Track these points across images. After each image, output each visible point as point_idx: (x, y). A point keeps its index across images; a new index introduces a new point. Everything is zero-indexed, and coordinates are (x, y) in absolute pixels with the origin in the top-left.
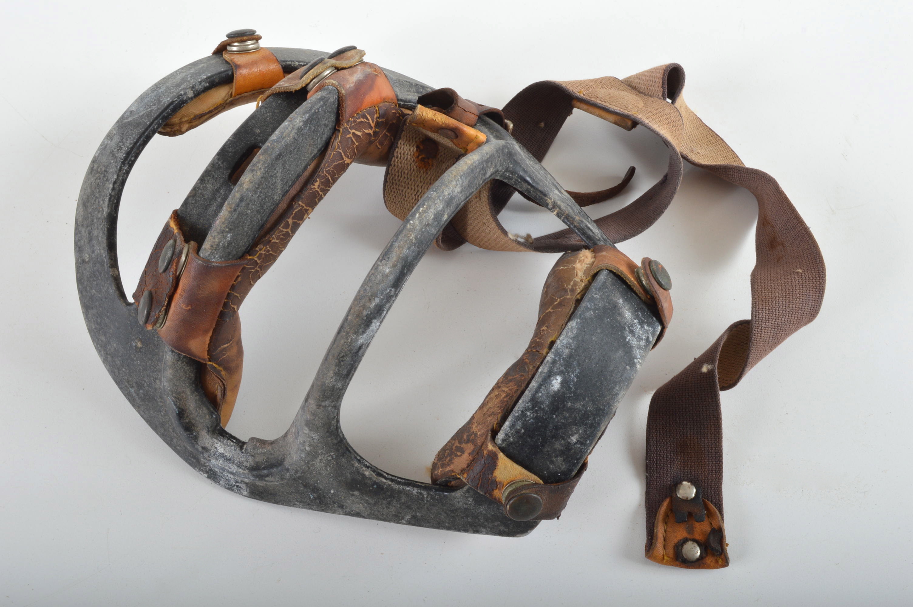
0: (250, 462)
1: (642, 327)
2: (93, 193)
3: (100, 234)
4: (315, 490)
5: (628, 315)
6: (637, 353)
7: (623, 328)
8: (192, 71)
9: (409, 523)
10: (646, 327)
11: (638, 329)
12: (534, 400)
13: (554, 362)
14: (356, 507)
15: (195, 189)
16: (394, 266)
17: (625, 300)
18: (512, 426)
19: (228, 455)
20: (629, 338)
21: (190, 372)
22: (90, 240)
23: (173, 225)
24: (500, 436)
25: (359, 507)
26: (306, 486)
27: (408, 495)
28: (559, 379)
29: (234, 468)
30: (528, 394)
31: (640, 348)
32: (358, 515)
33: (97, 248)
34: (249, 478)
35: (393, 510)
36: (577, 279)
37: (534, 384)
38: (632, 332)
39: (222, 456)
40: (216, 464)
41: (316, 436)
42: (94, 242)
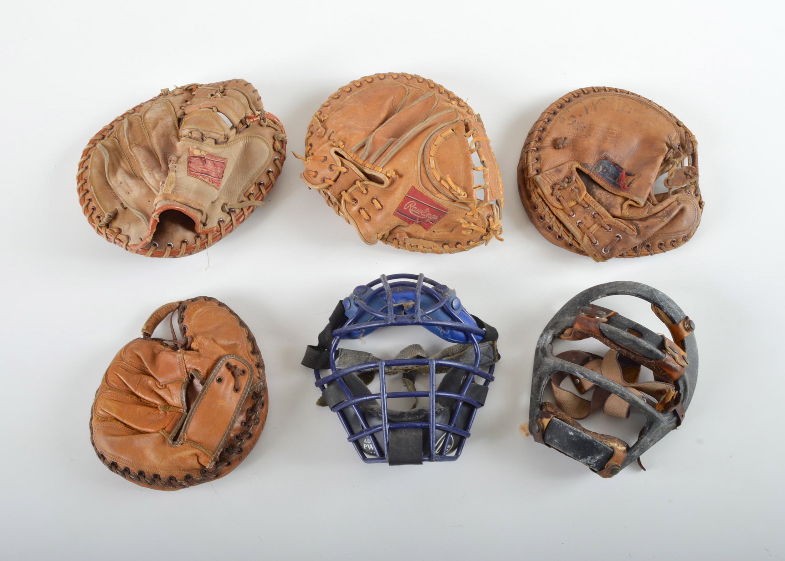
0: (546, 347)
1: (595, 463)
2: (626, 285)
3: (613, 290)
4: (539, 367)
5: (598, 457)
6: (585, 460)
7: (592, 455)
8: (676, 310)
9: (531, 397)
10: (595, 464)
11: (593, 461)
12: (566, 427)
13: (577, 432)
14: (534, 381)
15: (625, 318)
16: (598, 380)
17: (603, 457)
18: (558, 421)
19: (547, 340)
20: (590, 457)
21: (570, 325)
22: (611, 287)
23: (612, 313)
24: (555, 418)
25: (535, 382)
26: (540, 365)
27: (539, 395)
28: (573, 434)
29: (543, 342)
30: (567, 425)
31: (587, 461)
32: (533, 381)
33: (608, 290)
34: (541, 347)
35: (534, 392)
36: (610, 443)
37: (570, 426)
38: (592, 459)
39: (547, 338)
40: (545, 337)
41: (552, 365)
42: (610, 289)
